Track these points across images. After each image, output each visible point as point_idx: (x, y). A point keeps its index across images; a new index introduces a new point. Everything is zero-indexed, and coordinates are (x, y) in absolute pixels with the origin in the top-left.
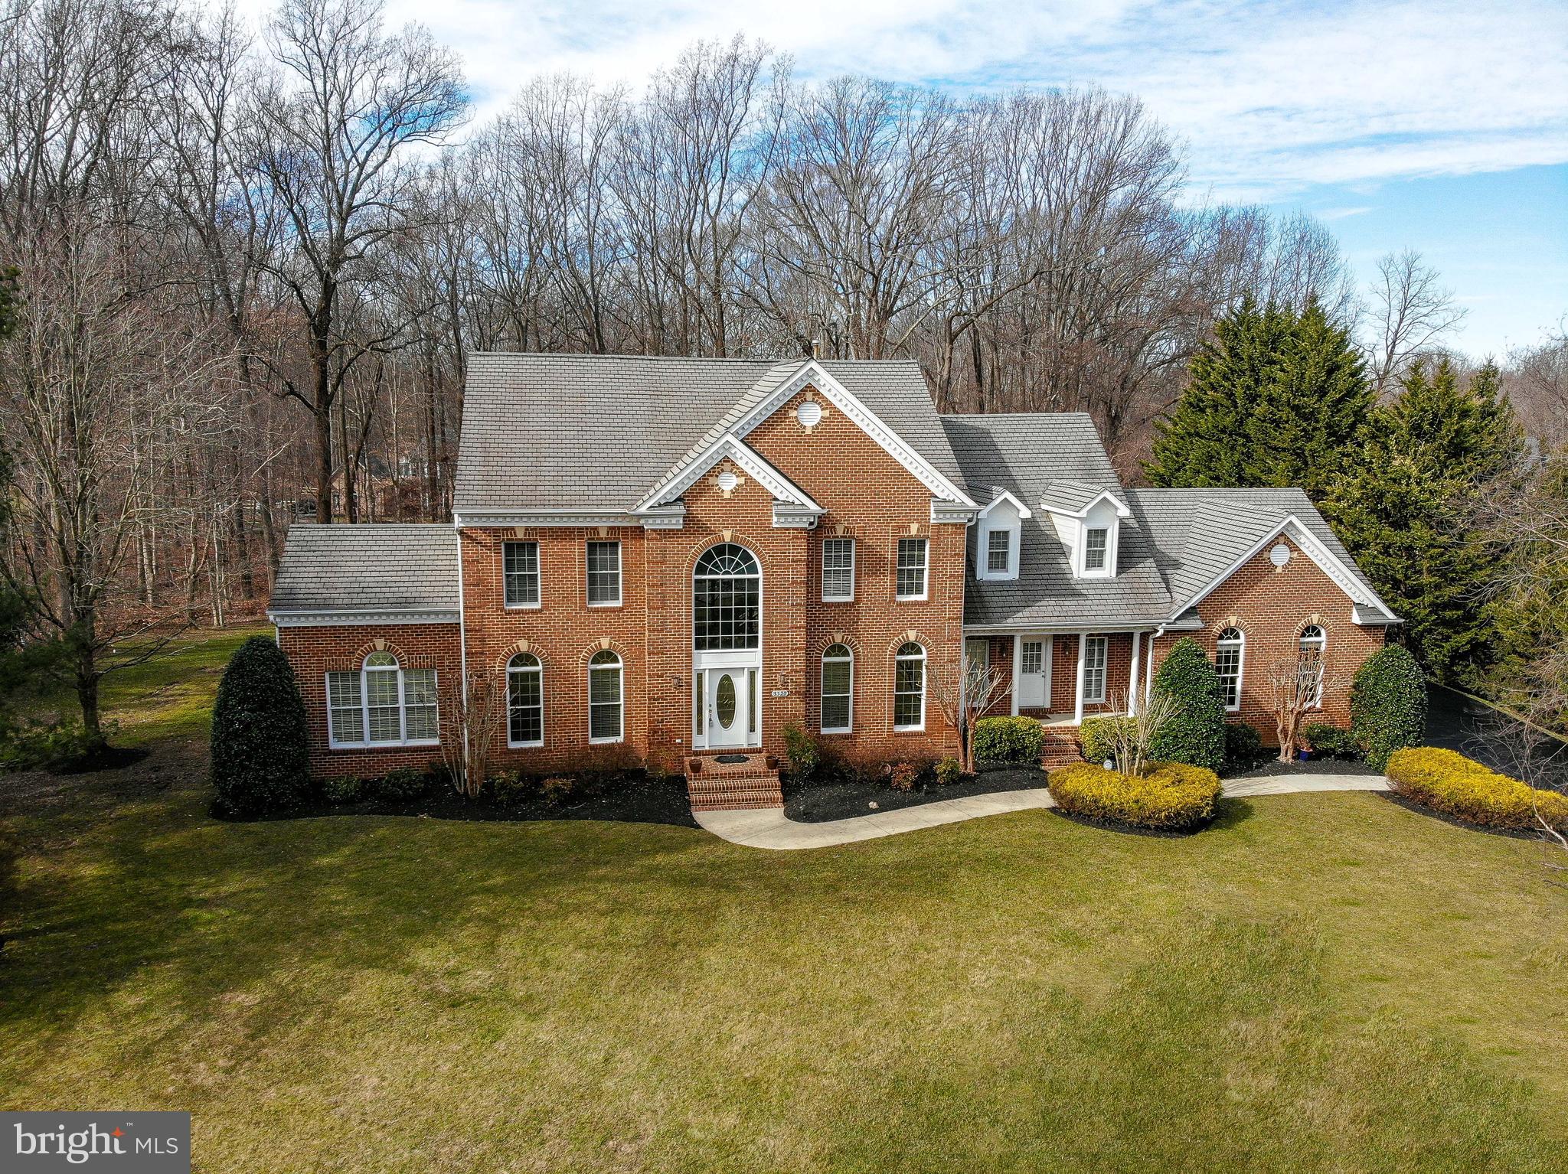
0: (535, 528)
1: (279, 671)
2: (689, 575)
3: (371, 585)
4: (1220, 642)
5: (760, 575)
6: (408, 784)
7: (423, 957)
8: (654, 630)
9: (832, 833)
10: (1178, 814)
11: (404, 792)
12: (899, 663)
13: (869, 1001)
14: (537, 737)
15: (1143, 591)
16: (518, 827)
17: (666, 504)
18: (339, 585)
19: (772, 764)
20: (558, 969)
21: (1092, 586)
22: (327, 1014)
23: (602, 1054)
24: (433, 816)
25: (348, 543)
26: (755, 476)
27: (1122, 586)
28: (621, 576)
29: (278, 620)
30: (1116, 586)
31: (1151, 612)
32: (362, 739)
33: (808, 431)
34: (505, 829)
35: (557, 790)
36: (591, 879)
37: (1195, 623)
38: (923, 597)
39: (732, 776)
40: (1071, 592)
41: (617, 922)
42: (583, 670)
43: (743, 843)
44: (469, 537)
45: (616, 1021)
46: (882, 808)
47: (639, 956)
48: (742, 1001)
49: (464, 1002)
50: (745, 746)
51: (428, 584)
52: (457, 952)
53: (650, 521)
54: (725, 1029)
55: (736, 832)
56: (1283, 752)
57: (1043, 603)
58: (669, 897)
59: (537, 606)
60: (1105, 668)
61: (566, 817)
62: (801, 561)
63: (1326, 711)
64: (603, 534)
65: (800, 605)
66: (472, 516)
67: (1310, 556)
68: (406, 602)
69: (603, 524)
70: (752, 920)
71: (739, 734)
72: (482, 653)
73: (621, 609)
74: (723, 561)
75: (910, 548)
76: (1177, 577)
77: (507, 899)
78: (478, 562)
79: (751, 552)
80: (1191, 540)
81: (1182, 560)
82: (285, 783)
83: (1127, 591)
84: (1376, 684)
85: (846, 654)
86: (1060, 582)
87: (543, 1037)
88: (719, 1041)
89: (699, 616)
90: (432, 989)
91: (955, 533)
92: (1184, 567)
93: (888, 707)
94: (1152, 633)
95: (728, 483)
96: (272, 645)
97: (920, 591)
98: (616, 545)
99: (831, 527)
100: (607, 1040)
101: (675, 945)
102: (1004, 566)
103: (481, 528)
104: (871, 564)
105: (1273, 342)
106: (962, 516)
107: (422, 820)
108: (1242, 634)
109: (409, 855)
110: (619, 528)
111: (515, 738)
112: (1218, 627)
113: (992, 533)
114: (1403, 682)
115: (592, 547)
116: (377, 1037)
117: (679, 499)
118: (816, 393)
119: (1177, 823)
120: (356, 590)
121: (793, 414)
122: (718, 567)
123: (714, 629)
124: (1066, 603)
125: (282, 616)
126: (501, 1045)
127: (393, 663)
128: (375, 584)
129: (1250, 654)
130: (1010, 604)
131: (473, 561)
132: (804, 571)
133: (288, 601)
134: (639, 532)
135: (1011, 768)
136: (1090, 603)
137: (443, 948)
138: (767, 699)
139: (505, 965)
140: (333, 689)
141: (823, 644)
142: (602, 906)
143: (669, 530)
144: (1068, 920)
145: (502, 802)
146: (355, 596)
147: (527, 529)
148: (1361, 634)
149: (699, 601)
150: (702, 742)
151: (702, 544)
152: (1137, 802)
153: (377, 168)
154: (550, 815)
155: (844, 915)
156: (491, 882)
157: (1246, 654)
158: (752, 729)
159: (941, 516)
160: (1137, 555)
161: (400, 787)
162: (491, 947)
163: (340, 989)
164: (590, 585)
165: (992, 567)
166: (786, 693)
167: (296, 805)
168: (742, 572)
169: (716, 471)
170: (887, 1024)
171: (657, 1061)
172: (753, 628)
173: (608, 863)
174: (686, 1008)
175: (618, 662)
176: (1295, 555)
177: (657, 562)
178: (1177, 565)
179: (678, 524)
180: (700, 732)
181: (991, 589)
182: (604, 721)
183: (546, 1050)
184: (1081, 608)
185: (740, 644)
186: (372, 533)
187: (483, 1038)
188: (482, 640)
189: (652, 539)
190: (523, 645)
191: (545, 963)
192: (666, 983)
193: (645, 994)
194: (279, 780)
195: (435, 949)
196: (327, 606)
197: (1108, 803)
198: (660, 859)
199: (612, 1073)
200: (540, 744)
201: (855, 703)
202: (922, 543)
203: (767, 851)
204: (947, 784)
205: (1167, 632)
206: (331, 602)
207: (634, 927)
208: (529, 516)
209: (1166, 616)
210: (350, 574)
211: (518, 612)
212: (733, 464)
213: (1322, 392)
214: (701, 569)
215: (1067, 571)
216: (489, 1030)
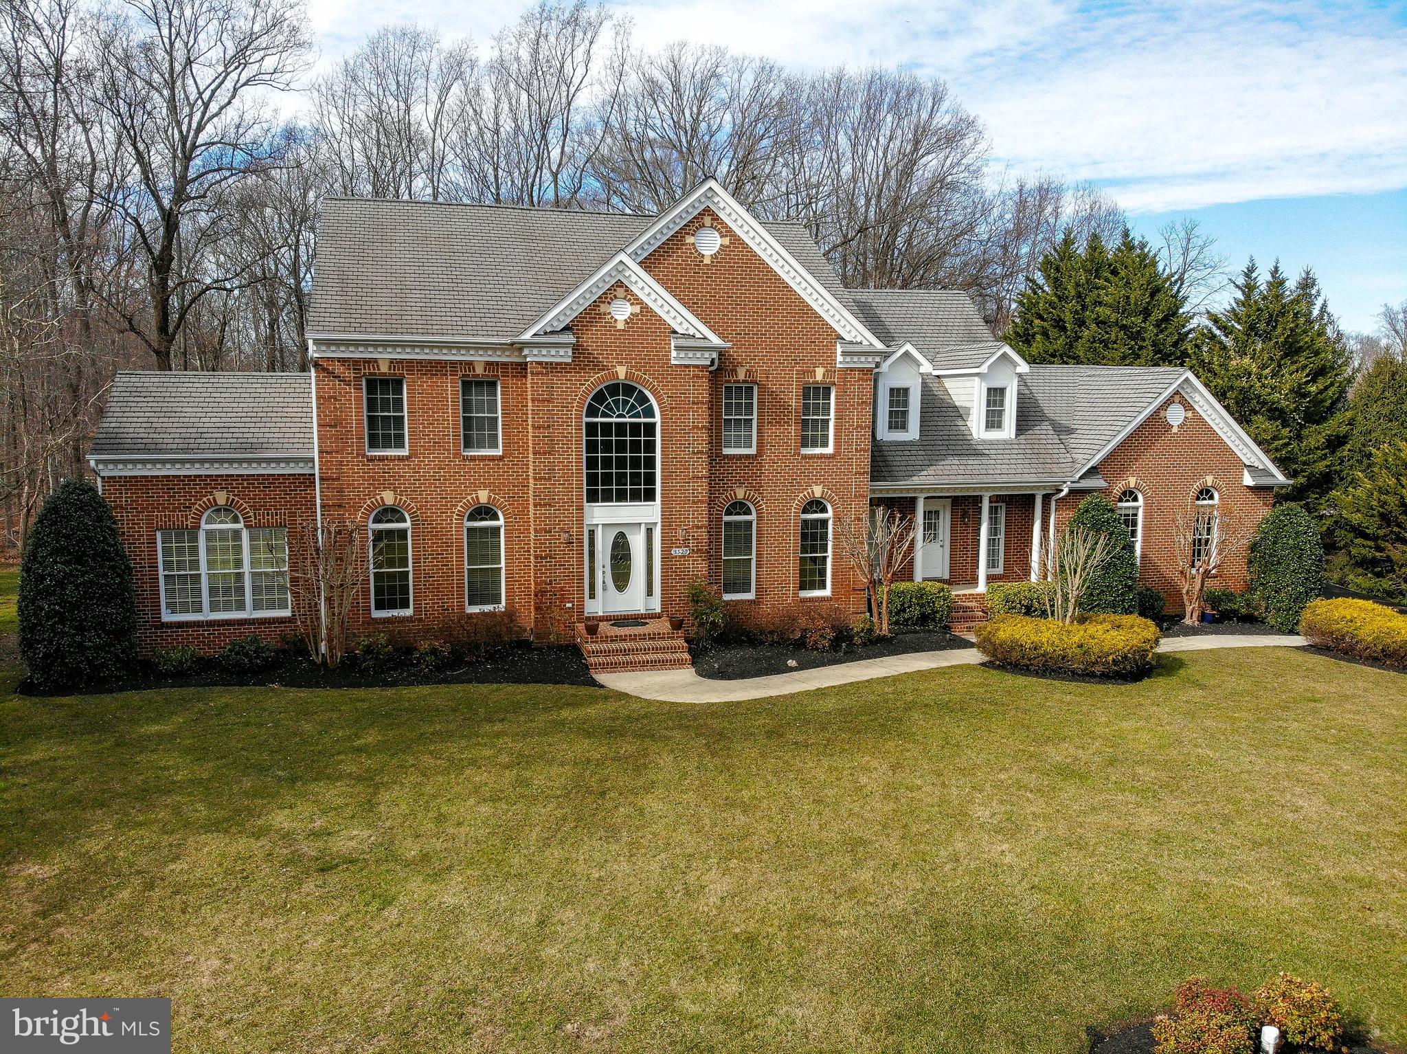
0: (401, 361)
1: (100, 519)
2: (579, 417)
3: (210, 430)
4: (1120, 504)
5: (657, 419)
6: (255, 652)
7: (280, 818)
8: (540, 479)
9: (757, 688)
10: (1125, 657)
11: (250, 661)
12: (805, 521)
13: (862, 842)
14: (405, 605)
15: (1043, 451)
16: (390, 692)
17: (552, 332)
18: (174, 430)
19: (677, 625)
20: (459, 824)
21: (993, 447)
22: (150, 886)
23: (534, 916)
24: (286, 686)
25: (185, 389)
26: (651, 304)
27: (1023, 446)
28: (500, 419)
29: (101, 467)
30: (1016, 446)
31: (1054, 470)
32: (200, 610)
33: (707, 261)
34: (375, 695)
35: (434, 651)
36: (486, 735)
37: (1097, 482)
38: (830, 450)
39: (633, 638)
40: (973, 452)
41: (528, 774)
42: (459, 527)
43: (658, 699)
44: (324, 370)
45: (545, 877)
46: (802, 667)
47: (559, 806)
48: (704, 848)
49: (337, 865)
50: (643, 612)
51: (278, 430)
52: (324, 812)
53: (535, 351)
54: (692, 878)
55: (646, 689)
56: (1188, 615)
57: (946, 462)
58: (583, 747)
59: (405, 452)
60: (1002, 536)
61: (446, 681)
62: (702, 403)
63: (1221, 576)
64: (479, 370)
65: (702, 452)
66: (329, 343)
67: (1204, 416)
68: (253, 448)
69: (479, 358)
70: (691, 767)
71: (635, 599)
72: (340, 506)
73: (501, 458)
74: (616, 402)
75: (815, 394)
76: (1072, 441)
77: (381, 758)
78: (335, 399)
79: (647, 393)
80: (1078, 409)
81: (1073, 427)
82: (107, 652)
83: (1028, 451)
84: (1275, 543)
85: (748, 512)
86: (961, 443)
87: (449, 900)
88: (688, 893)
89: (591, 463)
90: (292, 853)
91: (862, 380)
92: (1078, 431)
93: (791, 569)
94: (1053, 494)
95: (622, 312)
96: (93, 490)
97: (825, 444)
98: (493, 384)
99: (732, 371)
100: (537, 900)
101: (603, 794)
102: (903, 426)
103: (339, 360)
104: (775, 410)
105: (1097, 270)
106: (870, 359)
107: (273, 690)
108: (1140, 497)
109: (258, 720)
110: (497, 363)
111: (380, 606)
112: (1117, 490)
113: (892, 390)
114: (1303, 538)
115: (467, 386)
116: (218, 910)
117: (567, 329)
118: (716, 218)
119: (1124, 668)
120: (193, 436)
121: (690, 240)
122: (611, 409)
123: (607, 479)
124: (970, 462)
125: (105, 462)
126: (392, 914)
127: (235, 520)
128: (216, 430)
129: (1148, 516)
130: (913, 463)
131: (330, 397)
132: (706, 415)
133: (112, 444)
134: (521, 369)
135: (924, 631)
136: (993, 462)
137: (305, 809)
138: (666, 558)
139: (388, 824)
140: (167, 551)
141: (724, 501)
142: (504, 758)
143: (557, 364)
144: (1056, 754)
145: (367, 669)
146: (193, 441)
147: (392, 361)
148: (1251, 496)
149: (591, 446)
150: (595, 608)
151: (593, 382)
152: (1081, 646)
153: (221, 108)
154: (426, 680)
155: (798, 758)
156: (362, 741)
157: (1145, 517)
158: (650, 592)
159: (848, 359)
160: (1031, 418)
161: (246, 655)
162: (370, 805)
163: (167, 856)
164: (465, 429)
165: (893, 426)
166: (686, 551)
167: (119, 678)
168: (637, 415)
169: (607, 297)
170: (895, 865)
171: (610, 920)
172: (650, 479)
173: (503, 720)
174: (634, 859)
175: (498, 519)
176: (1190, 414)
177: (544, 401)
178: (1070, 431)
179: (565, 356)
180: (592, 596)
181: (892, 448)
182: (483, 589)
183: (456, 914)
184: (985, 467)
185: (635, 496)
186: (211, 380)
187: (367, 905)
188: (341, 491)
189: (538, 374)
190: (389, 498)
191: (441, 818)
192: (602, 833)
193: (576, 845)
194: (97, 648)
195: (295, 811)
196: (160, 451)
197: (1050, 649)
198: (565, 713)
199: (553, 938)
200: (408, 612)
201: (759, 566)
202: (827, 391)
203: (688, 704)
204: (864, 644)
205: (1072, 492)
206: (164, 446)
207: (550, 779)
208: (395, 345)
209: (1070, 474)
210: (187, 420)
211: (382, 459)
212: (627, 290)
213: (1146, 313)
214: (592, 412)
215: (966, 433)
216: (374, 896)
